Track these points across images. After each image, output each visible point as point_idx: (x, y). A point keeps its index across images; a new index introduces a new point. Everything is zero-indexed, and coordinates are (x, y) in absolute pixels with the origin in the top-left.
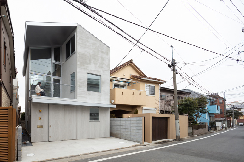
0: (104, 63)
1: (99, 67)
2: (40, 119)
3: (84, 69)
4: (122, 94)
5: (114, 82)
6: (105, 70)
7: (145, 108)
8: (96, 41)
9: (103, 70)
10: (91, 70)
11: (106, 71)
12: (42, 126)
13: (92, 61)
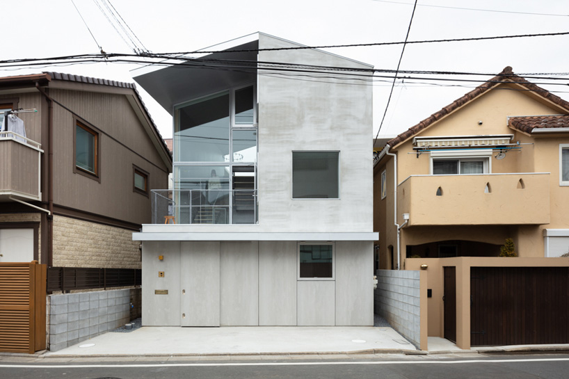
0: (350, 115)
1: (332, 128)
2: (162, 274)
3: (282, 142)
4: (440, 192)
5: (432, 155)
6: (355, 134)
7: (551, 231)
8: (319, 60)
9: (348, 134)
10: (304, 142)
11: (359, 134)
12: (166, 292)
13: (307, 118)
